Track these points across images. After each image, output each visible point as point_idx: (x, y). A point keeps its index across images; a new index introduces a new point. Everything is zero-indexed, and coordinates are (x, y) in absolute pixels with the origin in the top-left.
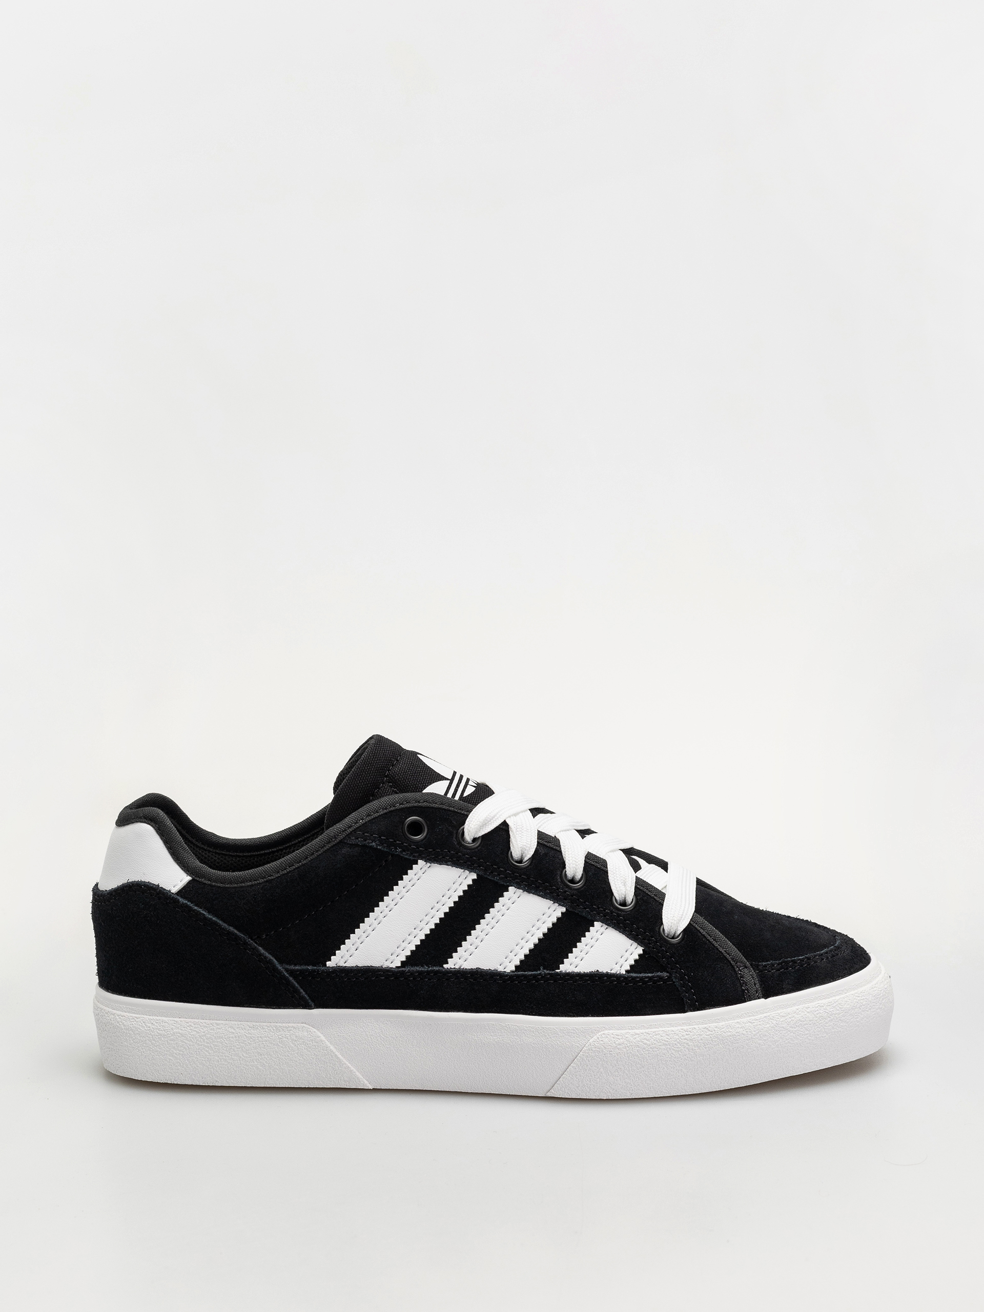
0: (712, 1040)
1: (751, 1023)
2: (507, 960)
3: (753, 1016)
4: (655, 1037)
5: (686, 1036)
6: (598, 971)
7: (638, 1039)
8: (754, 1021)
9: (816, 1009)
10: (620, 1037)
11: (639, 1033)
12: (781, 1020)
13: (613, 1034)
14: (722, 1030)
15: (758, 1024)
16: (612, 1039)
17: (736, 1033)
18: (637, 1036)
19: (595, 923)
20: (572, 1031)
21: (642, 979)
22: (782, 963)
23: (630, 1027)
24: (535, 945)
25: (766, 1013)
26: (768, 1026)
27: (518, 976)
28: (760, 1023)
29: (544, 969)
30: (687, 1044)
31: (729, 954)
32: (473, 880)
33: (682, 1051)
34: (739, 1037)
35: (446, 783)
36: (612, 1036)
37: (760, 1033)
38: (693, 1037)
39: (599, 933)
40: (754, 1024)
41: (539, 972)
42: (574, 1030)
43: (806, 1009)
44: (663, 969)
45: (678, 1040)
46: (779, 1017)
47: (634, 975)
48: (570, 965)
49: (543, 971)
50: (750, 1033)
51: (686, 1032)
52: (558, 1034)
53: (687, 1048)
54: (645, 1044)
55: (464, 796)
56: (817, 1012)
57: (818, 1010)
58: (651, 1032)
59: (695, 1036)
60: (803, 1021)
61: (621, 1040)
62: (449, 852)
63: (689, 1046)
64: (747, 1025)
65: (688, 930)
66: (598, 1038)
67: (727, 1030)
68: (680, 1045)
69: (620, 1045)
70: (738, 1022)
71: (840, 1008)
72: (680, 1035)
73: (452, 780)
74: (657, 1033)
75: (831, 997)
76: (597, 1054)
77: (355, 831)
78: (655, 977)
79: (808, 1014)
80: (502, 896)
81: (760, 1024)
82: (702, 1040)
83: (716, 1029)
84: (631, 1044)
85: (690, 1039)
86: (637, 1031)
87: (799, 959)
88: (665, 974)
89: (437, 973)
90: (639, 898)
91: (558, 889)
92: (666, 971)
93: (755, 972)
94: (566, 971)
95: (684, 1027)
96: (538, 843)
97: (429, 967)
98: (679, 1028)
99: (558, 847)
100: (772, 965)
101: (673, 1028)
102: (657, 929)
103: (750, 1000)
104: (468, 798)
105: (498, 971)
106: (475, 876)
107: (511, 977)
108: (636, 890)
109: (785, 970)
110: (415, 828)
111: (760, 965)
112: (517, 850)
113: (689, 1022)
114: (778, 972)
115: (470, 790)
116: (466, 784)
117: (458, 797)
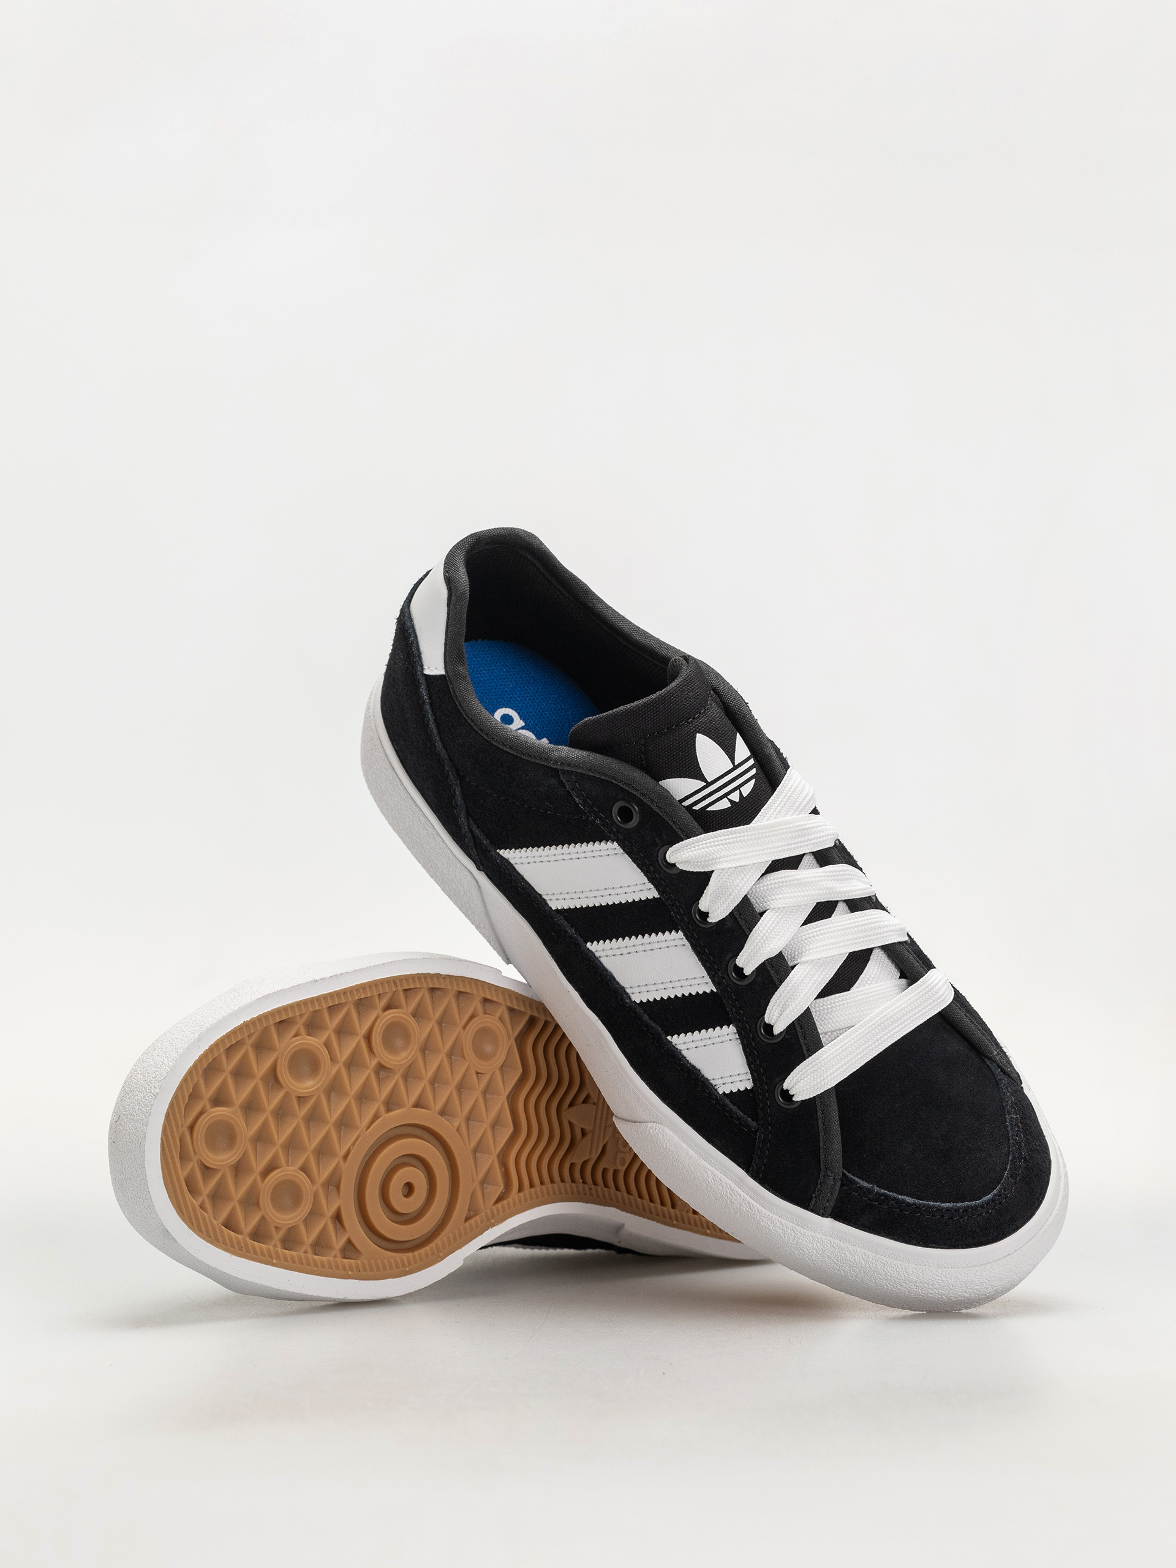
1: (795, 1231)
2: (638, 990)
3: (803, 1226)
4: (702, 1171)
5: (730, 1195)
6: (700, 1070)
8: (798, 1233)
10: (674, 1145)
11: (691, 1155)
12: (830, 1248)
14: (762, 1218)
15: (801, 1237)
16: (666, 1140)
17: (774, 1230)
18: (688, 1157)
19: (731, 1024)
21: (731, 1111)
22: (882, 1194)
25: (819, 1233)
29: (660, 1026)
30: (726, 1202)
31: (826, 1155)
32: (654, 898)
35: (699, 784)
36: (668, 1138)
37: (798, 1245)
38: (734, 1200)
39: (729, 1037)
40: (796, 1235)
41: (653, 1024)
44: (755, 1118)
45: (720, 1191)
47: (727, 1101)
48: (683, 1042)
49: (657, 1027)
52: (630, 1091)
53: (725, 1206)
54: (691, 1170)
55: (708, 809)
61: (673, 1148)
62: (644, 858)
64: (789, 1230)
65: (809, 1104)
66: (656, 1128)
68: (720, 1197)
69: (670, 1151)
72: (724, 1189)
73: (709, 784)
74: (706, 1169)
78: (742, 1120)
79: (863, 1262)
82: (740, 1209)
83: (756, 1212)
85: (731, 1200)
87: (905, 1201)
88: (754, 1124)
89: (577, 945)
90: (787, 1037)
91: (719, 970)
92: (757, 1122)
93: (842, 1185)
94: (676, 1044)
95: (733, 1185)
96: (731, 914)
97: (575, 934)
98: (729, 1182)
99: (749, 929)
100: (869, 1191)
101: (724, 1178)
102: (777, 1080)
103: (812, 1211)
104: (710, 814)
105: (625, 991)
106: (657, 896)
107: (630, 1007)
108: (791, 1027)
109: (879, 1204)
110: (626, 814)
111: (853, 1182)
112: (704, 904)
113: (741, 1184)
114: (869, 1202)
115: (724, 804)
116: (726, 795)
117: (697, 808)
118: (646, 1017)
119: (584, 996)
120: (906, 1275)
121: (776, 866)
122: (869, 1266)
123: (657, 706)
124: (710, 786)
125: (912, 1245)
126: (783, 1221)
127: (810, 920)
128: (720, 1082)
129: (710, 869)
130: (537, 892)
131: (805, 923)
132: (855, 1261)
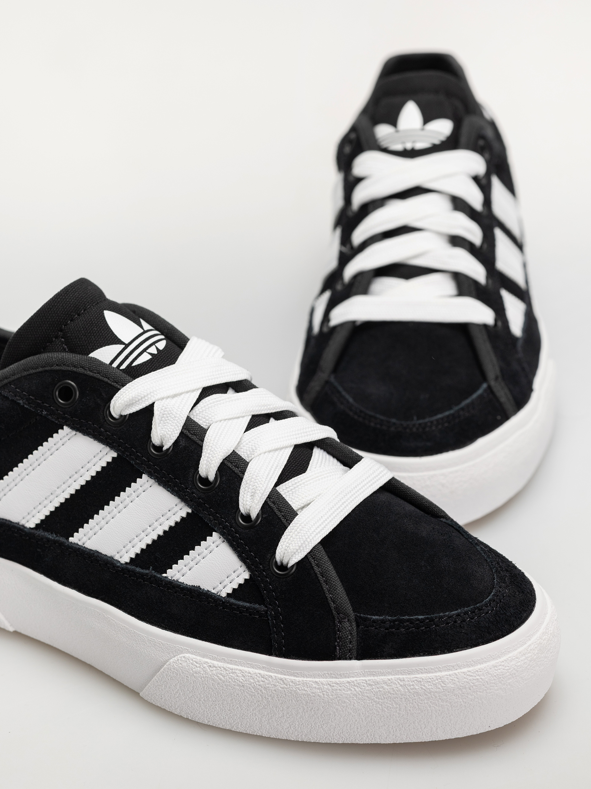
0: (285, 694)
1: (330, 685)
2: (124, 550)
3: (336, 678)
4: (231, 674)
5: (261, 683)
6: (199, 586)
7: (214, 672)
8: (334, 685)
9: (411, 684)
10: (198, 665)
11: (216, 666)
12: (367, 688)
13: (192, 660)
14: (297, 686)
15: (338, 688)
16: (191, 665)
17: (312, 693)
18: (215, 669)
19: (214, 533)
20: (158, 645)
21: (238, 607)
22: (395, 621)
23: (211, 657)
24: (154, 541)
25: (353, 677)
26: (349, 692)
27: (129, 571)
28: (340, 688)
29: (153, 570)
30: (261, 691)
31: (333, 602)
32: (113, 458)
33: (255, 696)
34: (314, 698)
35: (118, 348)
36: (191, 661)
37: (338, 699)
38: (267, 686)
39: (215, 544)
40: (333, 688)
41: (147, 571)
42: (160, 644)
43: (399, 681)
44: (261, 601)
45: (253, 685)
46: (365, 685)
47: (232, 600)
48: (176, 572)
49: (150, 572)
50: (326, 696)
51: (263, 679)
52: (146, 643)
53: (261, 695)
54: (221, 679)
55: (134, 364)
56: (412, 687)
57: (413, 685)
58: (229, 668)
59: (270, 686)
60: (393, 694)
61: (198, 669)
62: (93, 424)
63: (262, 693)
64: (326, 687)
65: (303, 563)
66: (178, 660)
67: (303, 688)
68: (255, 690)
69: (196, 673)
70: (316, 682)
71: (442, 686)
72: (256, 680)
73: (127, 346)
74: (234, 671)
75: (436, 672)
76: (175, 675)
77: (10, 383)
78: (251, 609)
79: (400, 688)
80: (135, 482)
81: (340, 690)
82: (275, 691)
83: (291, 684)
84: (207, 675)
85: (265, 687)
86: (215, 663)
87: (418, 620)
88: (263, 608)
89: (61, 544)
90: (264, 516)
91: (187, 488)
92: (264, 605)
93: (358, 626)
94: (172, 577)
95: (262, 672)
96: (182, 433)
97: (57, 537)
98: (257, 671)
99: (201, 441)
100: (383, 621)
101: (251, 670)
102: (269, 556)
103: (339, 659)
104: (136, 368)
105: (113, 559)
106: (115, 455)
107: (123, 569)
108: (265, 506)
109: (396, 629)
110: (66, 393)
111: (366, 619)
112: (156, 438)
113: (269, 667)
114: (387, 631)
115: (145, 357)
116: (145, 350)
117: (123, 367)
118: (138, 569)
119: (80, 590)
120: (443, 685)
121: (207, 392)
122: (408, 690)
123: (64, 297)
124: (128, 346)
125: (438, 655)
126: (317, 680)
127: (249, 427)
128: (220, 587)
129: (150, 402)
130: (13, 523)
131: (247, 429)
132: (394, 691)
